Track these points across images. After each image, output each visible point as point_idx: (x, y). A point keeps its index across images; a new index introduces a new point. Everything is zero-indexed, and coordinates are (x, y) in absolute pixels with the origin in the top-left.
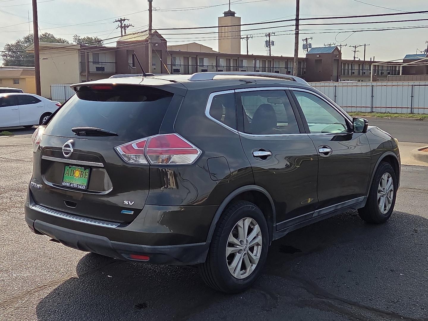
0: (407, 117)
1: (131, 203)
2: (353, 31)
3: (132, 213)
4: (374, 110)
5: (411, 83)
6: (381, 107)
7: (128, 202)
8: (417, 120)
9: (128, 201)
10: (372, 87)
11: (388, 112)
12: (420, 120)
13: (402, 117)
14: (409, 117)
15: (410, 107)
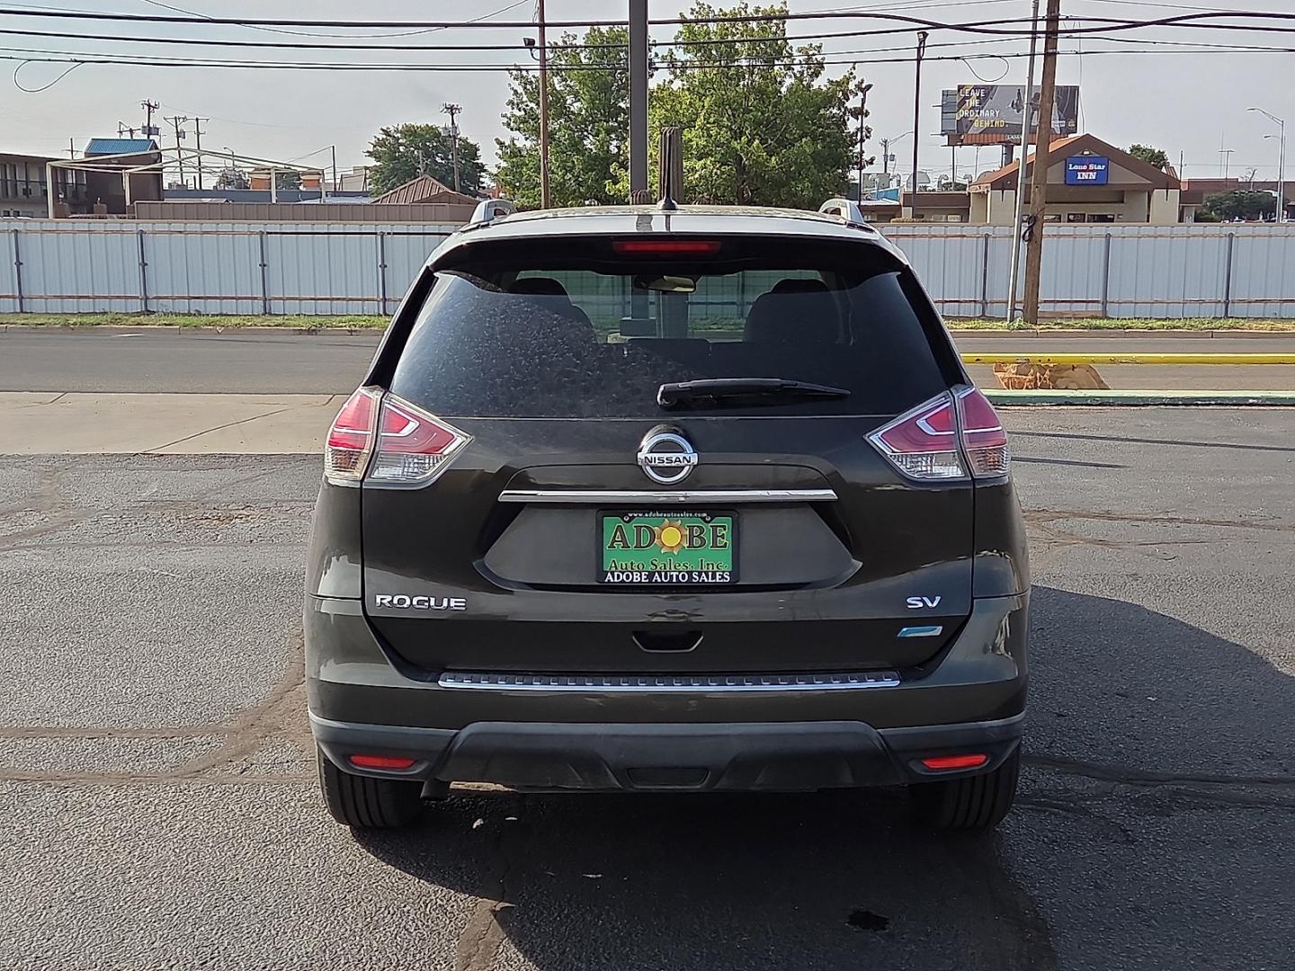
0: (269, 326)
1: (932, 603)
2: (76, 61)
3: (938, 630)
4: (153, 306)
5: (258, 227)
6: (173, 298)
7: (922, 601)
8: (300, 334)
9: (919, 598)
10: (141, 237)
11: (197, 311)
12: (310, 332)
13: (255, 325)
14: (276, 326)
15: (262, 296)
